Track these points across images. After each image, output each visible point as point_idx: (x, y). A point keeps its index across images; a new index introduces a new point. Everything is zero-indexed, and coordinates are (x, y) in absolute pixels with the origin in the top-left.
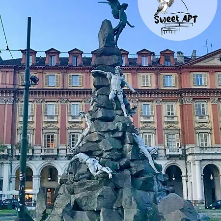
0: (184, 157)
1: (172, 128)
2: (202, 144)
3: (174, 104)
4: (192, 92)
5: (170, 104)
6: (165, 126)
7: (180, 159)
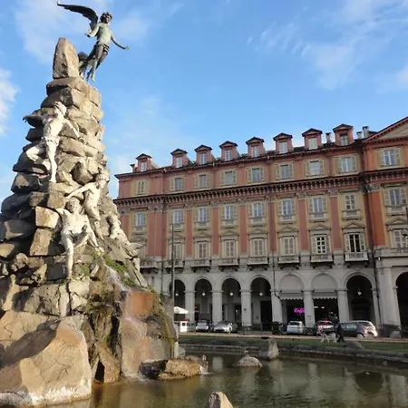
0: (371, 263)
1: (353, 226)
2: (399, 245)
3: (354, 194)
4: (379, 176)
5: (349, 195)
6: (343, 224)
7: (366, 267)
